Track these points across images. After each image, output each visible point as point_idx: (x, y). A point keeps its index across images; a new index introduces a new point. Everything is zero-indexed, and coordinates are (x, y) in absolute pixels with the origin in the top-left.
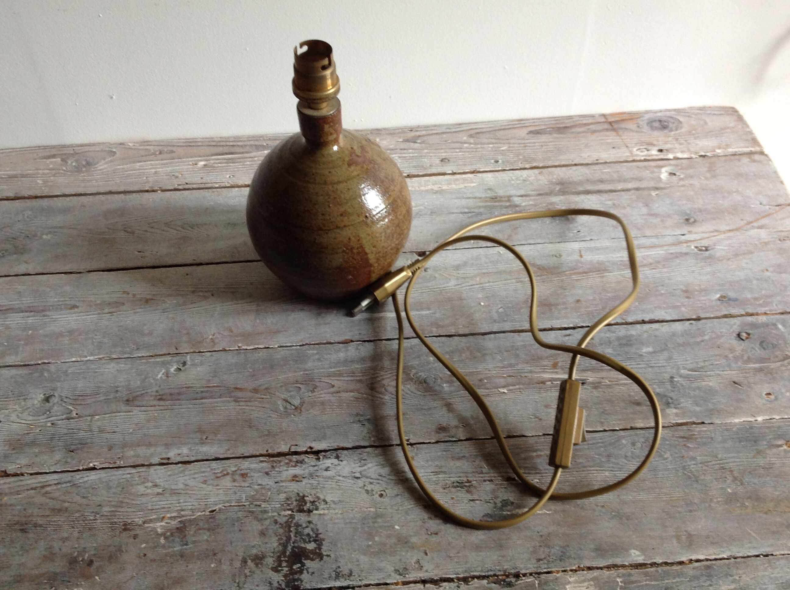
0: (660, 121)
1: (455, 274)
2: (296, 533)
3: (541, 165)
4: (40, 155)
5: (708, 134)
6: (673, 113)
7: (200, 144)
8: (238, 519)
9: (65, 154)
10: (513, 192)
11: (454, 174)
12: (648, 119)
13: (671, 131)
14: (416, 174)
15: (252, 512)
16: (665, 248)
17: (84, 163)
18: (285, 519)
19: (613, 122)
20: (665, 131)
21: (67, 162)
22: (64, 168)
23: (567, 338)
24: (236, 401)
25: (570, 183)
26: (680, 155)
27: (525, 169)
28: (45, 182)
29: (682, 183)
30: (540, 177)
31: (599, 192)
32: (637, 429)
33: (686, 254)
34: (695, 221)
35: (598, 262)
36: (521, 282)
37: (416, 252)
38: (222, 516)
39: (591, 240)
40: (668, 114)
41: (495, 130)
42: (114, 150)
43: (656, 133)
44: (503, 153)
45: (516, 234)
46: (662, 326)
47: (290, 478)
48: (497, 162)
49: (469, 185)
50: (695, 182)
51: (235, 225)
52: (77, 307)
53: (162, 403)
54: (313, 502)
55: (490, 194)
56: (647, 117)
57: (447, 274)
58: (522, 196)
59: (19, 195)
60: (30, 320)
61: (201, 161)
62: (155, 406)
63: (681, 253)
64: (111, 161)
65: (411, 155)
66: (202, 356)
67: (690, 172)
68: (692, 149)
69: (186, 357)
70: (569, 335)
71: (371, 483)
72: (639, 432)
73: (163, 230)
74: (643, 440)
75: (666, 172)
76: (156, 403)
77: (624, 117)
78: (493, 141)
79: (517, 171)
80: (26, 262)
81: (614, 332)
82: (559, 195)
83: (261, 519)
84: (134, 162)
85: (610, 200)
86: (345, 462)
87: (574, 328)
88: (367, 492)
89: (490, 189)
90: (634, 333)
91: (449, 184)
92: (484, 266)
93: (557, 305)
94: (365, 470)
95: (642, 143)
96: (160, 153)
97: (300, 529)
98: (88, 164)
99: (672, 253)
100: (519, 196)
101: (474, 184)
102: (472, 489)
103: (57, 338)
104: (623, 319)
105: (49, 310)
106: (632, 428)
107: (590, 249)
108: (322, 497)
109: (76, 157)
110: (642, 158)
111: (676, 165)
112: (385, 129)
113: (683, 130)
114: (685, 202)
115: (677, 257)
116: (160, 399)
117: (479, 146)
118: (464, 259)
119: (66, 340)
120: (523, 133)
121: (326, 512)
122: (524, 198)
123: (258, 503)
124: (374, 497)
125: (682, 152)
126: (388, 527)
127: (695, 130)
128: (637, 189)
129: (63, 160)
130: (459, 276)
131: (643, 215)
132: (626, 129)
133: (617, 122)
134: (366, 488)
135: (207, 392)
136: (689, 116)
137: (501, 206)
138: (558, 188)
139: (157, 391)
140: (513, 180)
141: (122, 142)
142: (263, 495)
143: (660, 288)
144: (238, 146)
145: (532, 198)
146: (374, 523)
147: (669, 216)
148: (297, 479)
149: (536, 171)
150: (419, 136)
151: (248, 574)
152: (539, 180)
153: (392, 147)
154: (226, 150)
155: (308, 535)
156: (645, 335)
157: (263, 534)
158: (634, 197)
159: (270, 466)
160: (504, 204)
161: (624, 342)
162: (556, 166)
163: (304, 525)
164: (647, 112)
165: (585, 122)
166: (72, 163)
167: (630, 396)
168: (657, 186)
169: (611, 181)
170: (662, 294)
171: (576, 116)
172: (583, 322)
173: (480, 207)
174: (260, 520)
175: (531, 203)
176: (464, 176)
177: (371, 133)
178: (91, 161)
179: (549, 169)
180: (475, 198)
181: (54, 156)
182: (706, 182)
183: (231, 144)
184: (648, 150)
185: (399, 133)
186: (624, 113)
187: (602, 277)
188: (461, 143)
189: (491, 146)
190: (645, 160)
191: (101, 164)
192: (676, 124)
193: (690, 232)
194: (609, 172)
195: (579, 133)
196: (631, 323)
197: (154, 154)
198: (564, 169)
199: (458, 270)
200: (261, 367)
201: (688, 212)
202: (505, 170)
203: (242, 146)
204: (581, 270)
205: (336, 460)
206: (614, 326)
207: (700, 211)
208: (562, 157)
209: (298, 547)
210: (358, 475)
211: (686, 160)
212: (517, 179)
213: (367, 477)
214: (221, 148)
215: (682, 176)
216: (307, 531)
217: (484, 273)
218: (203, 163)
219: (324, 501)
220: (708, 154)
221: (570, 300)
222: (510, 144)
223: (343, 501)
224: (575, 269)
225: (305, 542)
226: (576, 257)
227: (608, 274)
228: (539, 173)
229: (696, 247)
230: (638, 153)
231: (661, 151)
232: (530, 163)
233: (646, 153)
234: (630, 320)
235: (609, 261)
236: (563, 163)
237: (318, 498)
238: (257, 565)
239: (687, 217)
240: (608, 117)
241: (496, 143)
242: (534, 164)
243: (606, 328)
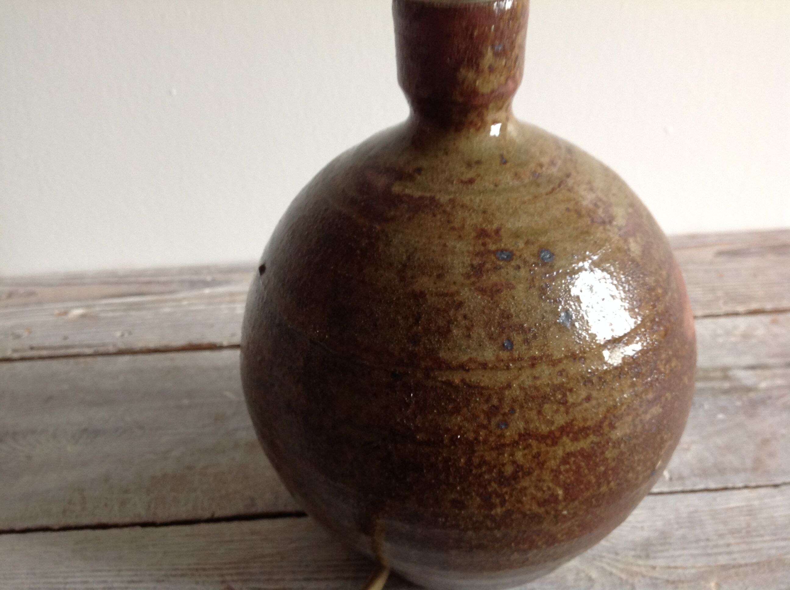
1: (643, 570)
3: (769, 306)
10: (728, 360)
27: (736, 314)
30: (776, 329)
45: (772, 455)
51: (97, 433)
57: (622, 570)
58: (752, 368)
61: (77, 307)
92: (716, 546)
96: (9, 296)
100: (746, 368)
118: (659, 524)
120: (708, 254)
122: (759, 372)
130: (656, 574)
137: (713, 389)
140: (719, 336)
145: (778, 371)
149: (765, 319)
152: (778, 336)
154: (133, 288)
160: (716, 384)
175: (778, 381)
199: (648, 557)
212: (728, 333)
217: (724, 567)
218: (77, 312)
228: (773, 322)
232: (742, 302)
242: (754, 306)
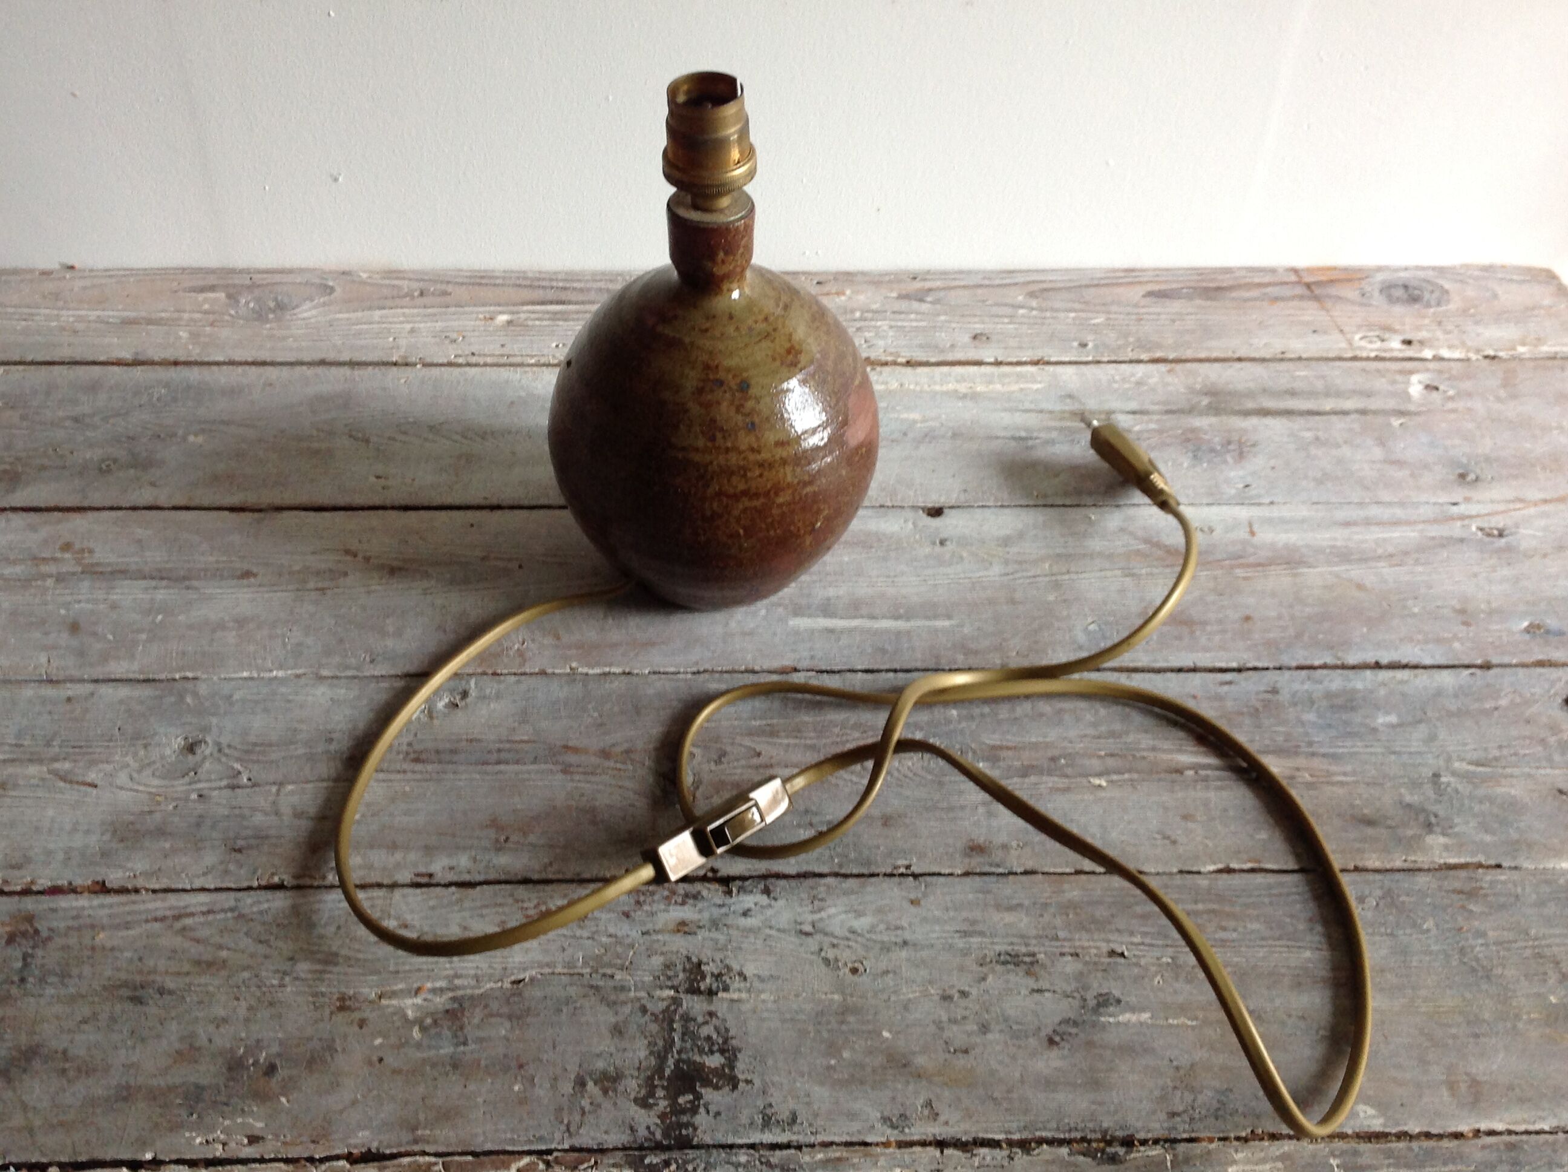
0: (1406, 287)
1: (1000, 554)
2: (684, 1034)
3: (1171, 356)
4: (188, 284)
5: (1501, 317)
6: (1431, 273)
7: (498, 281)
8: (568, 1001)
9: (234, 286)
10: (1115, 404)
11: (997, 363)
12: (1383, 282)
13: (1428, 305)
14: (925, 359)
15: (597, 988)
16: (1420, 527)
17: (272, 304)
18: (662, 1005)
19: (1315, 283)
20: (1417, 306)
21: (237, 302)
22: (233, 312)
23: (1226, 688)
24: (565, 771)
25: (1230, 393)
26: (1445, 353)
27: (1140, 361)
28: (194, 336)
29: (1450, 405)
30: (1169, 379)
31: (1288, 413)
32: (1366, 870)
33: (1462, 540)
34: (1477, 479)
35: (1286, 546)
36: (1133, 575)
37: (923, 509)
38: (538, 993)
39: (1272, 503)
40: (1421, 274)
41: (1080, 287)
42: (331, 283)
43: (1398, 310)
44: (1096, 329)
46: (1416, 676)
47: (672, 926)
48: (1084, 345)
49: (1030, 386)
50: (1478, 405)
52: (255, 575)
53: (419, 767)
54: (718, 977)
55: (1070, 406)
56: (1380, 277)
57: (986, 553)
58: (1134, 413)
59: (141, 358)
60: (161, 595)
61: (501, 313)
62: (405, 772)
63: (1451, 538)
64: (324, 304)
65: (914, 324)
66: (500, 682)
67: (1467, 385)
68: (1469, 343)
69: (468, 682)
70: (1230, 683)
71: (834, 946)
72: (1371, 877)
73: (426, 439)
74: (1379, 893)
75: (1420, 382)
76: (406, 766)
77: (1334, 275)
78: (1077, 306)
79: (1123, 366)
80: (153, 484)
81: (1321, 682)
82: (1207, 415)
83: (615, 1003)
84: (370, 308)
85: (1309, 429)
86: (781, 903)
87: (1239, 670)
88: (827, 961)
89: (1070, 396)
90: (1359, 685)
91: (990, 382)
92: (1058, 542)
93: (1205, 623)
94: (821, 919)
95: (1370, 326)
96: (422, 294)
97: (692, 1026)
98: (280, 307)
99: (1433, 538)
100: (1129, 413)
101: (1039, 386)
102: (1036, 968)
103: (214, 631)
104: (1339, 659)
105: (199, 578)
106: (1357, 869)
107: (1270, 521)
108: (736, 967)
109: (257, 292)
110: (1373, 355)
111: (1440, 372)
112: (863, 274)
113: (1452, 306)
114: (1457, 442)
115: (1443, 546)
116: (417, 760)
117: (1048, 314)
118: (1020, 526)
119: (231, 637)
120: (1135, 294)
121: (744, 995)
122: (1138, 416)
123: (609, 971)
124: (841, 973)
125: (1450, 347)
126: (869, 1032)
127: (1475, 307)
128: (1363, 412)
129: (229, 296)
130: (1009, 557)
131: (1374, 462)
132: (1339, 298)
133: (1319, 284)
134: (823, 954)
135: (509, 751)
136: (1461, 281)
138: (1205, 401)
139: (410, 744)
140: (1115, 382)
141: (347, 269)
142: (618, 956)
143: (1410, 603)
144: (574, 289)
145: (1155, 417)
146: (842, 1022)
147: (1426, 467)
148: (686, 929)
149: (1163, 367)
150: (930, 290)
151: (588, 1108)
152: (1168, 384)
153: (874, 307)
154: (550, 295)
155: (709, 1038)
156: (1382, 692)
157: (618, 1031)
158: (1356, 426)
159: (632, 901)
161: (1339, 701)
162: (1200, 361)
163: (700, 1019)
164: (1379, 269)
165: (1257, 280)
166: (247, 303)
167: (1352, 806)
168: (1402, 408)
169: (1312, 394)
170: (1414, 615)
171: (1240, 269)
172: (1259, 659)
173: (1049, 429)
174: (612, 1004)
175: (1153, 426)
176: (1019, 369)
177: (835, 279)
178: (286, 300)
179: (1188, 365)
180: (1041, 411)
181: (212, 288)
182: (1497, 406)
183: (561, 284)
184: (1383, 340)
185: (890, 282)
186: (1335, 269)
187: (1295, 575)
188: (1013, 306)
189: (1072, 315)
190: (1377, 359)
191: (305, 307)
192: (1436, 294)
193: (1467, 500)
194: (1306, 377)
195: (1246, 300)
196: (1353, 667)
197: (409, 295)
198: (1217, 365)
199: (1006, 546)
200: (616, 709)
201: (1464, 460)
202: (1098, 362)
203: (581, 290)
204: (1251, 560)
205: (765, 897)
206: (1319, 671)
207: (1488, 459)
208: (1213, 343)
209: (689, 1062)
210: (808, 928)
211: (1459, 364)
212: (1124, 380)
213: (826, 934)
214: (541, 292)
215: (1451, 393)
216: (705, 1031)
217: (1059, 556)
218: (503, 318)
219: (741, 974)
220: (1501, 354)
221: (1234, 615)
222: (1109, 313)
223: (778, 978)
224: (1241, 557)
225: (701, 1051)
226: (1243, 534)
227: (1306, 570)
228: (1169, 371)
229: (1481, 529)
230: (1363, 343)
231: (1408, 343)
232: (1149, 350)
233: (1378, 344)
234: (1352, 660)
235: (1307, 546)
236: (1214, 355)
237: (729, 968)
238: (605, 1092)
239: (1461, 471)
240: (1302, 274)
241: (1082, 311)
242: (1158, 354)
243: (1304, 673)
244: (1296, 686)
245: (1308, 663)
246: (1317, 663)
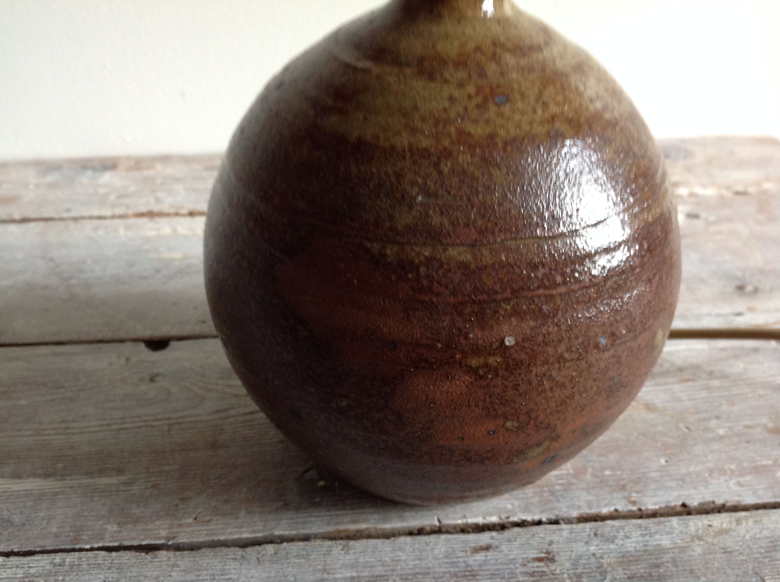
23: (480, 557)
26: (698, 191)
29: (713, 228)
34: (756, 291)
37: (146, 341)
46: (738, 522)
50: (740, 227)
68: (719, 184)
70: (487, 548)
81: (612, 540)
87: (502, 527)
90: (665, 542)
104: (634, 503)
111: (696, 205)
113: (698, 160)
114: (727, 258)
125: (703, 187)
127: (718, 159)
136: (702, 146)
143: (713, 423)
147: (701, 280)
156: (698, 549)
161: (642, 569)
170: (721, 438)
172: (526, 509)
182: (759, 227)
193: (751, 310)
196: (654, 515)
201: (739, 274)
206: (609, 522)
207: (762, 272)
211: (713, 198)
215: (712, 218)
220: (750, 190)
234: (651, 505)
239: (738, 283)
243: (589, 525)
244: (579, 548)
245: (594, 511)
246: (605, 511)
